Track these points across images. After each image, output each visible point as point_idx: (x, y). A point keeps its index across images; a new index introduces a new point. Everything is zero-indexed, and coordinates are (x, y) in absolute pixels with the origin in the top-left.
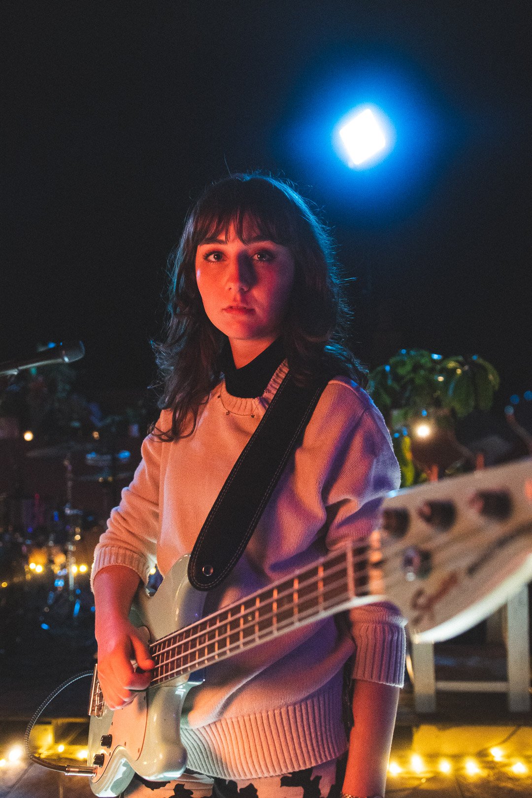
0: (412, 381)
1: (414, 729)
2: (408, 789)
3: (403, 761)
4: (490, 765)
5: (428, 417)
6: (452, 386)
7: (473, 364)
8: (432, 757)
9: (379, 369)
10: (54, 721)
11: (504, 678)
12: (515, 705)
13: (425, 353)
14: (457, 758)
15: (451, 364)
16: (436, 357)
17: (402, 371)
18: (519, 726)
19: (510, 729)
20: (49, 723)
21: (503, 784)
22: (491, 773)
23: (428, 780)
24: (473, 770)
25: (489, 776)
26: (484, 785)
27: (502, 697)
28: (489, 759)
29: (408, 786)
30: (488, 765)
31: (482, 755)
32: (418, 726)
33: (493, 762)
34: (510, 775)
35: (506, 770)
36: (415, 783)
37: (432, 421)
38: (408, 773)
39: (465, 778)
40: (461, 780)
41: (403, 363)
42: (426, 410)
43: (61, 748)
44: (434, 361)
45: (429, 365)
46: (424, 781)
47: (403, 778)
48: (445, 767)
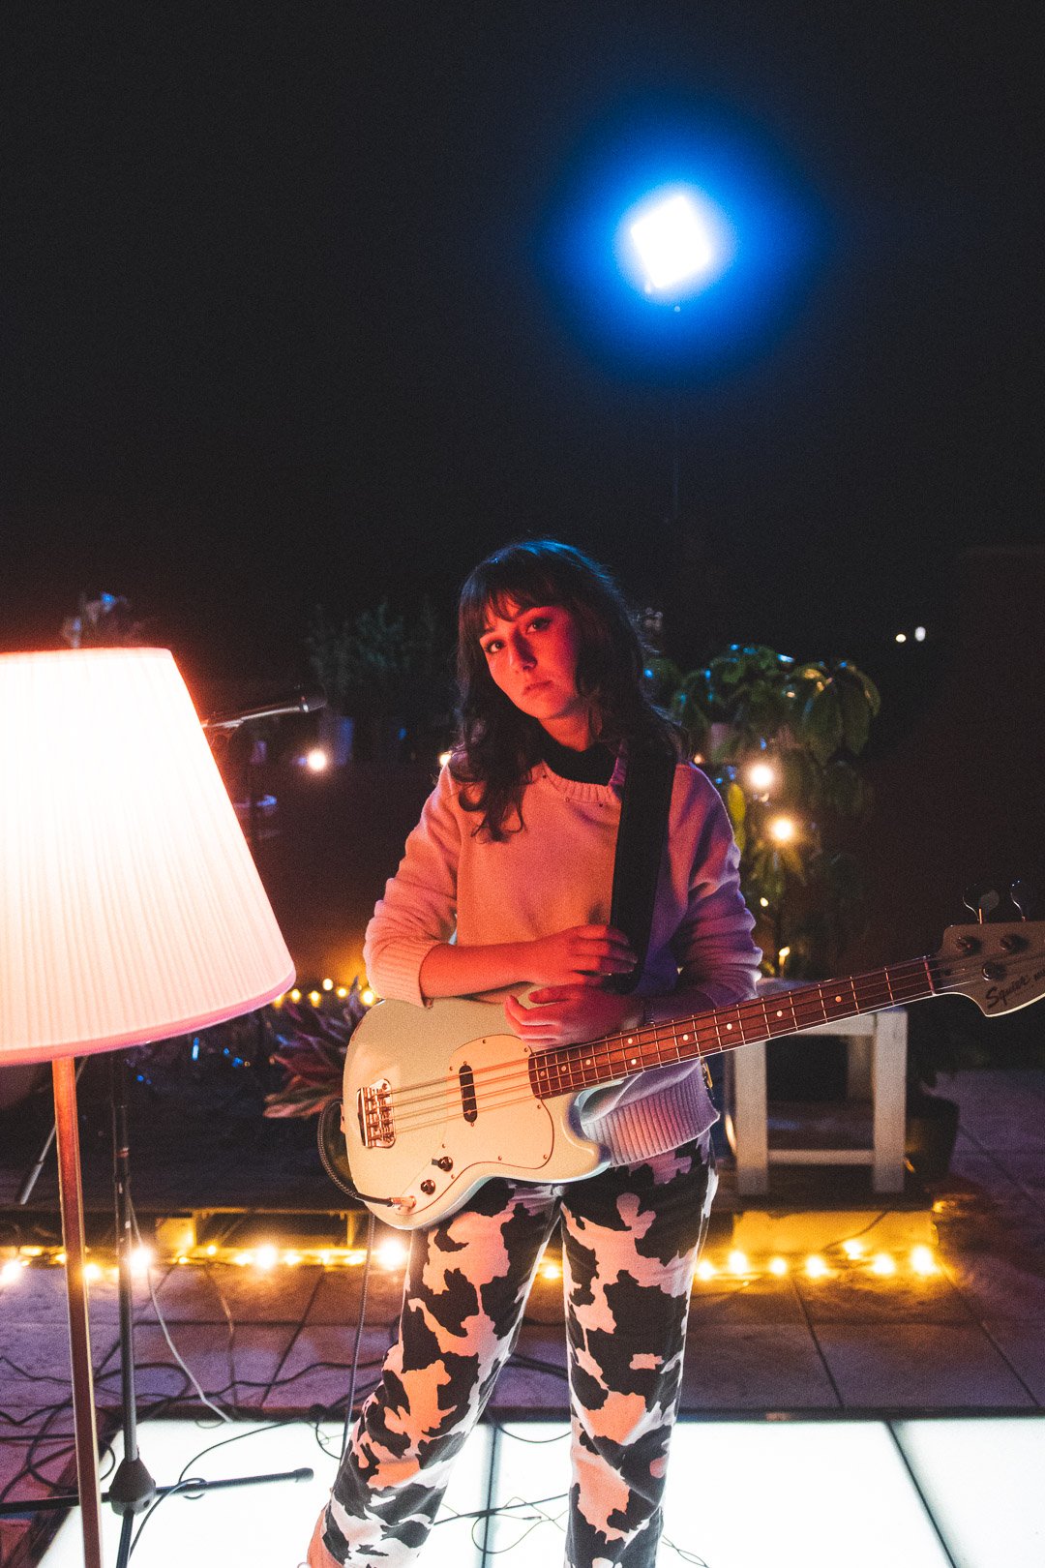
0: (746, 695)
1: (736, 1217)
2: (724, 1293)
3: (719, 1261)
4: (844, 1265)
5: (769, 751)
6: (807, 709)
7: (841, 676)
8: (761, 1256)
9: (694, 674)
10: (196, 1213)
11: (869, 1145)
12: (881, 1184)
13: (769, 652)
14: (796, 1256)
15: (811, 674)
16: (784, 658)
17: (730, 678)
18: (886, 1211)
19: (875, 1215)
20: (189, 1215)
21: (858, 1286)
22: (844, 1273)
23: (752, 1283)
24: (817, 1270)
25: (839, 1276)
26: (832, 1287)
27: (865, 1171)
28: (841, 1257)
29: (726, 1290)
30: (839, 1264)
31: (832, 1252)
32: (740, 1213)
33: (847, 1260)
34: (869, 1275)
35: (864, 1269)
36: (734, 1287)
37: (775, 760)
38: (724, 1275)
39: (806, 1280)
40: (802, 1283)
41: (733, 668)
42: (767, 741)
43: (212, 1250)
44: (781, 665)
45: (773, 672)
46: (746, 1284)
47: (717, 1281)
48: (779, 1268)
